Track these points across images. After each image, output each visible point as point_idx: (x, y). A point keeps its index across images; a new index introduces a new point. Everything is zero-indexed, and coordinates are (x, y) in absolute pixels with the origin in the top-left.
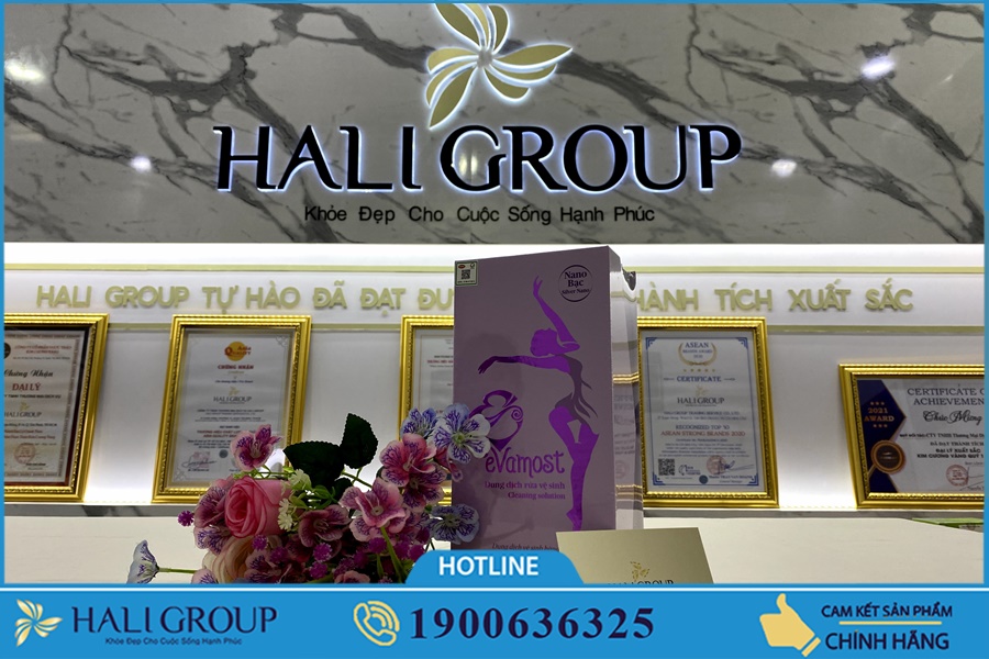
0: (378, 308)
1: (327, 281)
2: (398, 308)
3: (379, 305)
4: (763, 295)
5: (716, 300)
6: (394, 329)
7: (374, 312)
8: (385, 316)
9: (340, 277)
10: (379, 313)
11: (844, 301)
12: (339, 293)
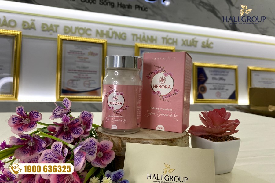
0: (49, 31)
1: (28, 19)
2: (56, 32)
3: (49, 30)
4: (175, 40)
5: (162, 40)
6: (55, 40)
7: (47, 33)
8: (51, 34)
9: (33, 18)
10: (48, 33)
11: (196, 44)
12: (33, 24)
